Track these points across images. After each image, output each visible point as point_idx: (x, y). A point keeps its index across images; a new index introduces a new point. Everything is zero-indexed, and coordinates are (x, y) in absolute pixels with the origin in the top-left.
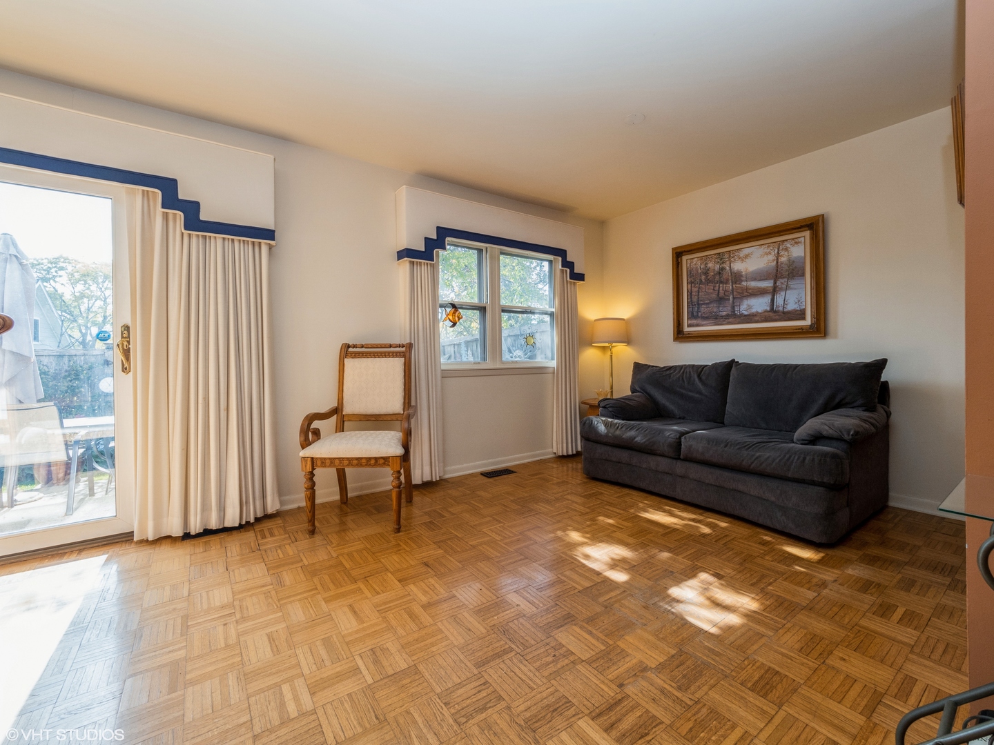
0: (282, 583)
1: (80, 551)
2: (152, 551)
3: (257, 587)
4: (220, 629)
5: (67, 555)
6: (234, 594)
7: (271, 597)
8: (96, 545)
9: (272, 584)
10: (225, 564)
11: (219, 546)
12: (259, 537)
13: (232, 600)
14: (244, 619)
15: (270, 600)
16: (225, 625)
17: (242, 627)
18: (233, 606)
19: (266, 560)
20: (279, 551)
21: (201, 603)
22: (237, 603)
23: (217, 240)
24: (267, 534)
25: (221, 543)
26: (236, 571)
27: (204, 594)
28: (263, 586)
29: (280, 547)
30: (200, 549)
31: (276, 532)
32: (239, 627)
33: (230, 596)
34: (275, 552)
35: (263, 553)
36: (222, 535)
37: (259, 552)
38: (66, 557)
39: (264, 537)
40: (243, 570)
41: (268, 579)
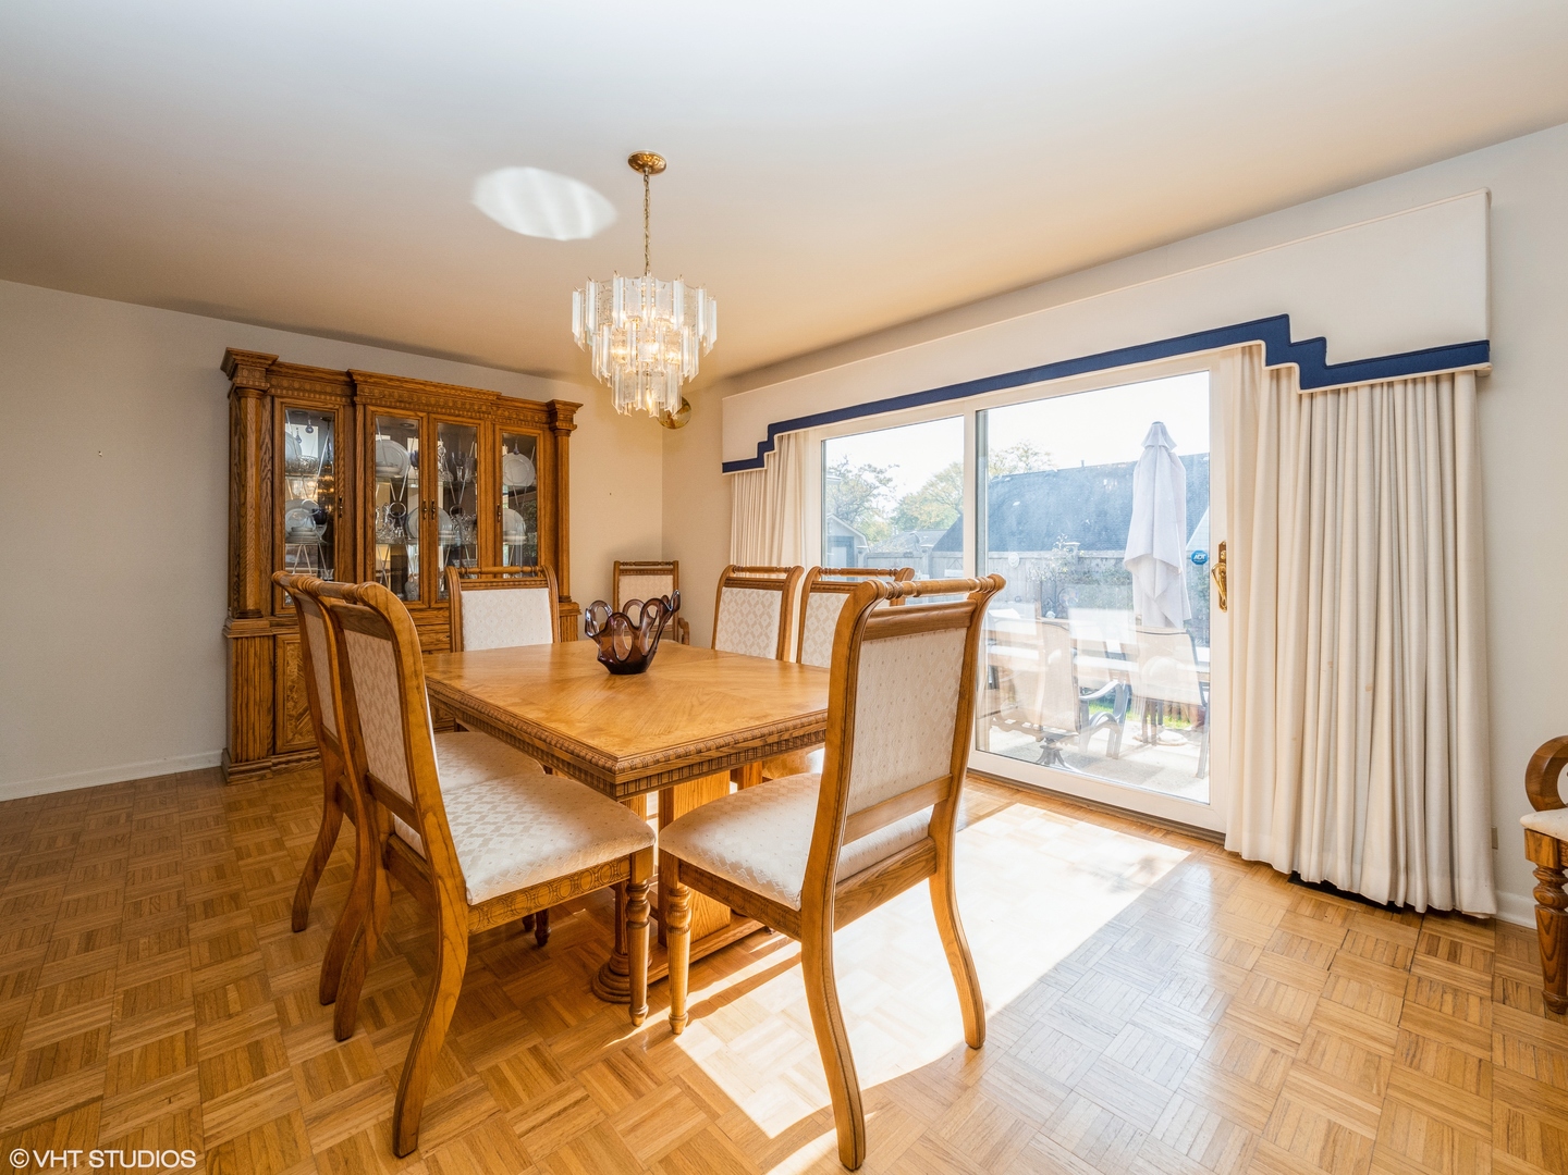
0: (1416, 1061)
1: (1168, 833)
2: (1241, 875)
3: (1363, 1033)
4: (1264, 1053)
5: (1154, 830)
6: (1316, 1015)
7: (1378, 1069)
8: (1186, 833)
9: (1394, 1048)
10: (1331, 956)
11: (1339, 921)
12: (1422, 948)
13: (1307, 1022)
14: (1307, 1065)
15: (1373, 1072)
16: (1275, 1052)
17: (1297, 1076)
18: (1304, 1033)
19: (1410, 996)
20: (1449, 998)
21: (1261, 994)
22: (1312, 1032)
23: (1360, 394)
24: (1443, 949)
25: (1345, 919)
26: (1342, 982)
27: (1272, 984)
28: (1375, 1039)
29: (1456, 991)
30: (1306, 909)
31: (1465, 958)
32: (1291, 1073)
33: (1309, 1014)
34: (1439, 994)
35: (1413, 981)
36: (1354, 907)
37: (1405, 975)
38: (1151, 833)
39: (1432, 952)
40: (1354, 985)
41: (1391, 1034)
